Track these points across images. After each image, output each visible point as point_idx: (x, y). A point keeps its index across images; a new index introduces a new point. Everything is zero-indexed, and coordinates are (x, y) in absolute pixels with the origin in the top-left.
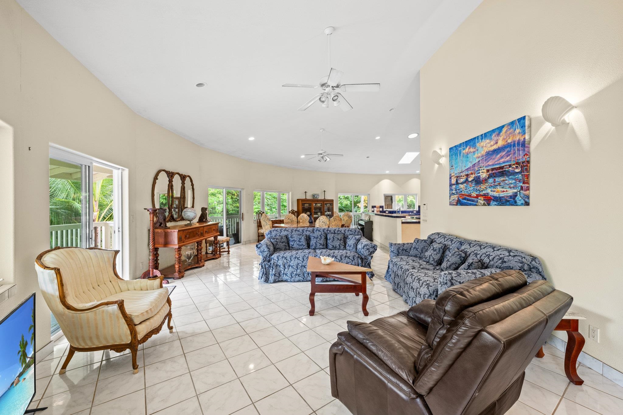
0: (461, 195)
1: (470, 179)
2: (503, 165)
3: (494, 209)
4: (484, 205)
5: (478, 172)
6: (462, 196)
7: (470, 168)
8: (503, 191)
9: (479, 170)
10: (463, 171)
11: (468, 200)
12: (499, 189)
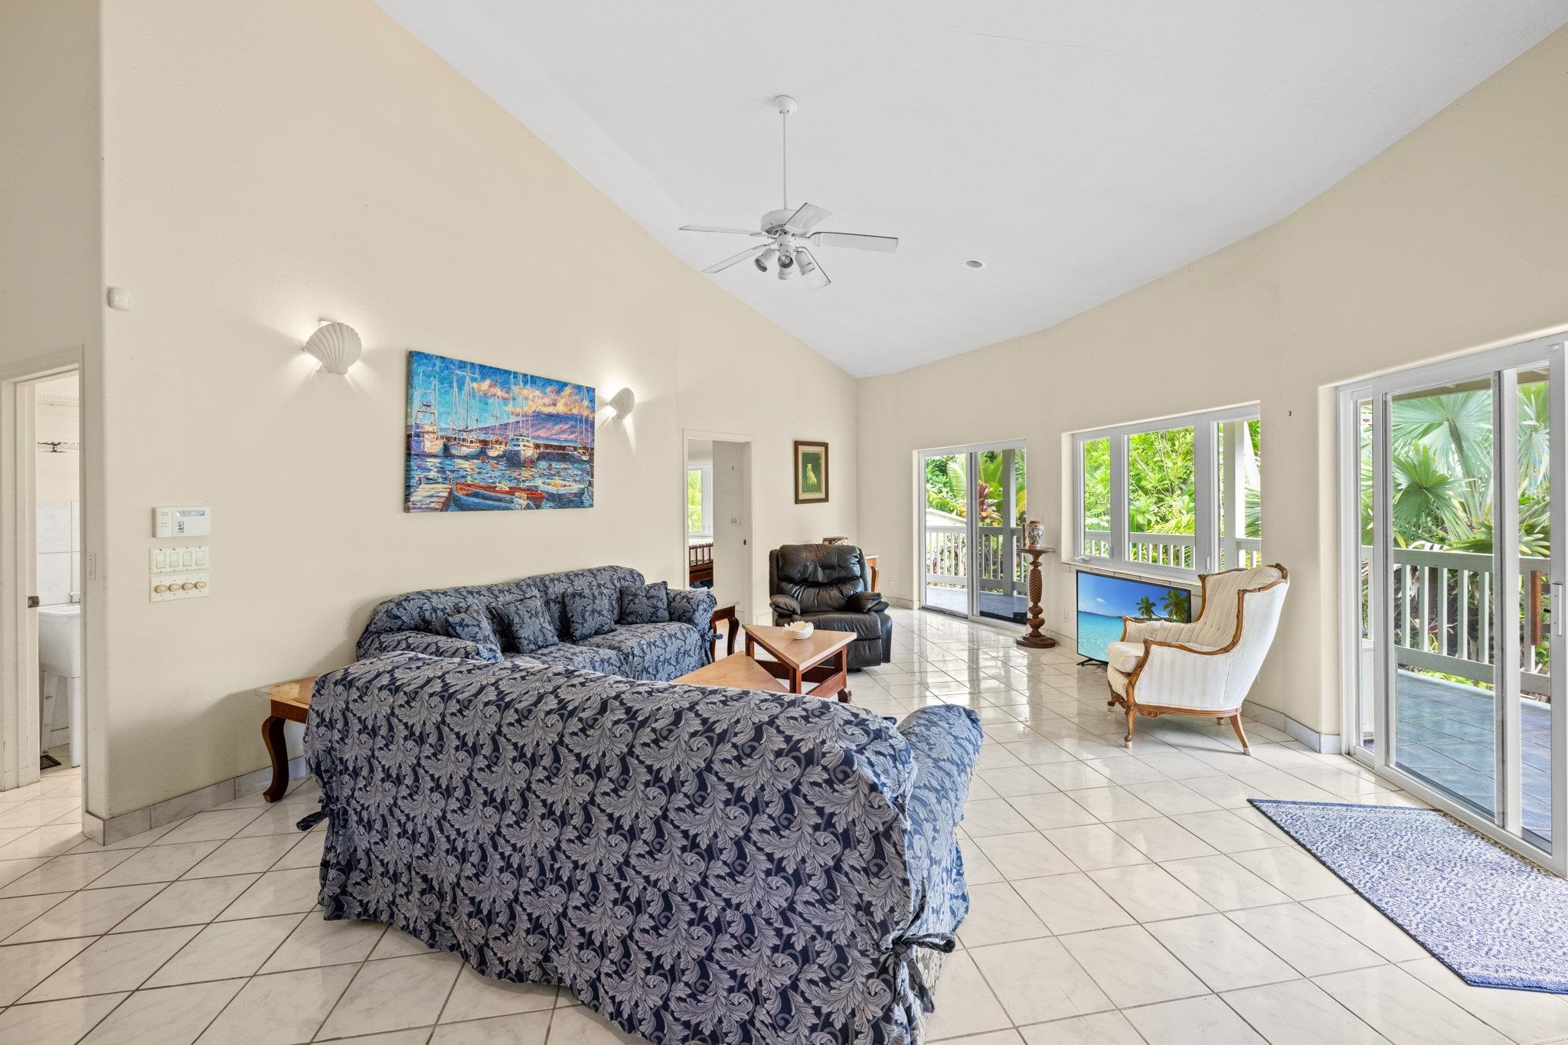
0: (463, 484)
1: (492, 453)
2: (564, 444)
3: (548, 515)
4: (528, 507)
5: (516, 443)
6: (466, 488)
7: (493, 428)
8: (565, 486)
9: (518, 440)
10: (472, 430)
11: (484, 497)
12: (558, 481)
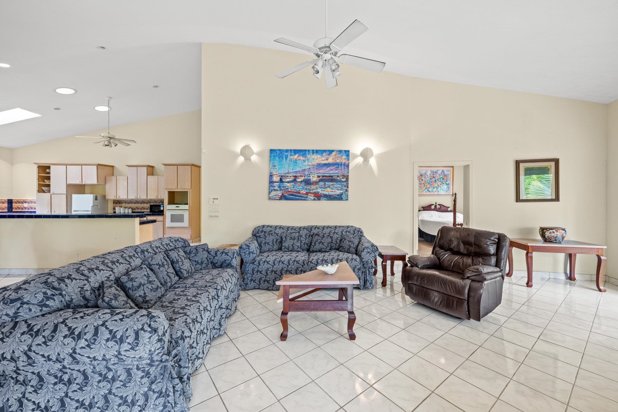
0: (287, 191)
1: (299, 180)
2: (333, 175)
3: (324, 203)
4: (314, 199)
5: (309, 176)
6: (288, 193)
7: (299, 171)
8: (332, 191)
9: (310, 175)
10: (291, 173)
11: (295, 196)
12: (329, 189)
